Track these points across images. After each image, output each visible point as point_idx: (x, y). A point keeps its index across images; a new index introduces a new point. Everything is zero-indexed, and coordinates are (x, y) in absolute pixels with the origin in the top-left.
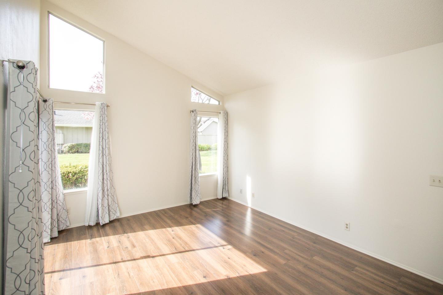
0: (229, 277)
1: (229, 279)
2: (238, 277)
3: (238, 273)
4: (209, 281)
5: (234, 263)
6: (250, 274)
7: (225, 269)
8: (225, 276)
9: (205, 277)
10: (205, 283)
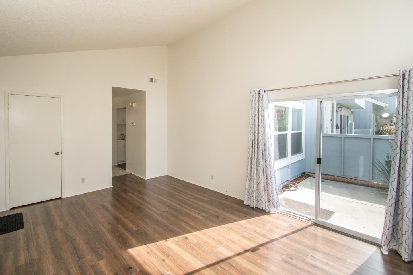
0: (166, 240)
1: (165, 238)
2: (158, 242)
3: (156, 244)
4: (182, 236)
5: (159, 254)
6: (146, 245)
7: (168, 247)
8: (169, 241)
9: (186, 238)
10: (185, 234)
